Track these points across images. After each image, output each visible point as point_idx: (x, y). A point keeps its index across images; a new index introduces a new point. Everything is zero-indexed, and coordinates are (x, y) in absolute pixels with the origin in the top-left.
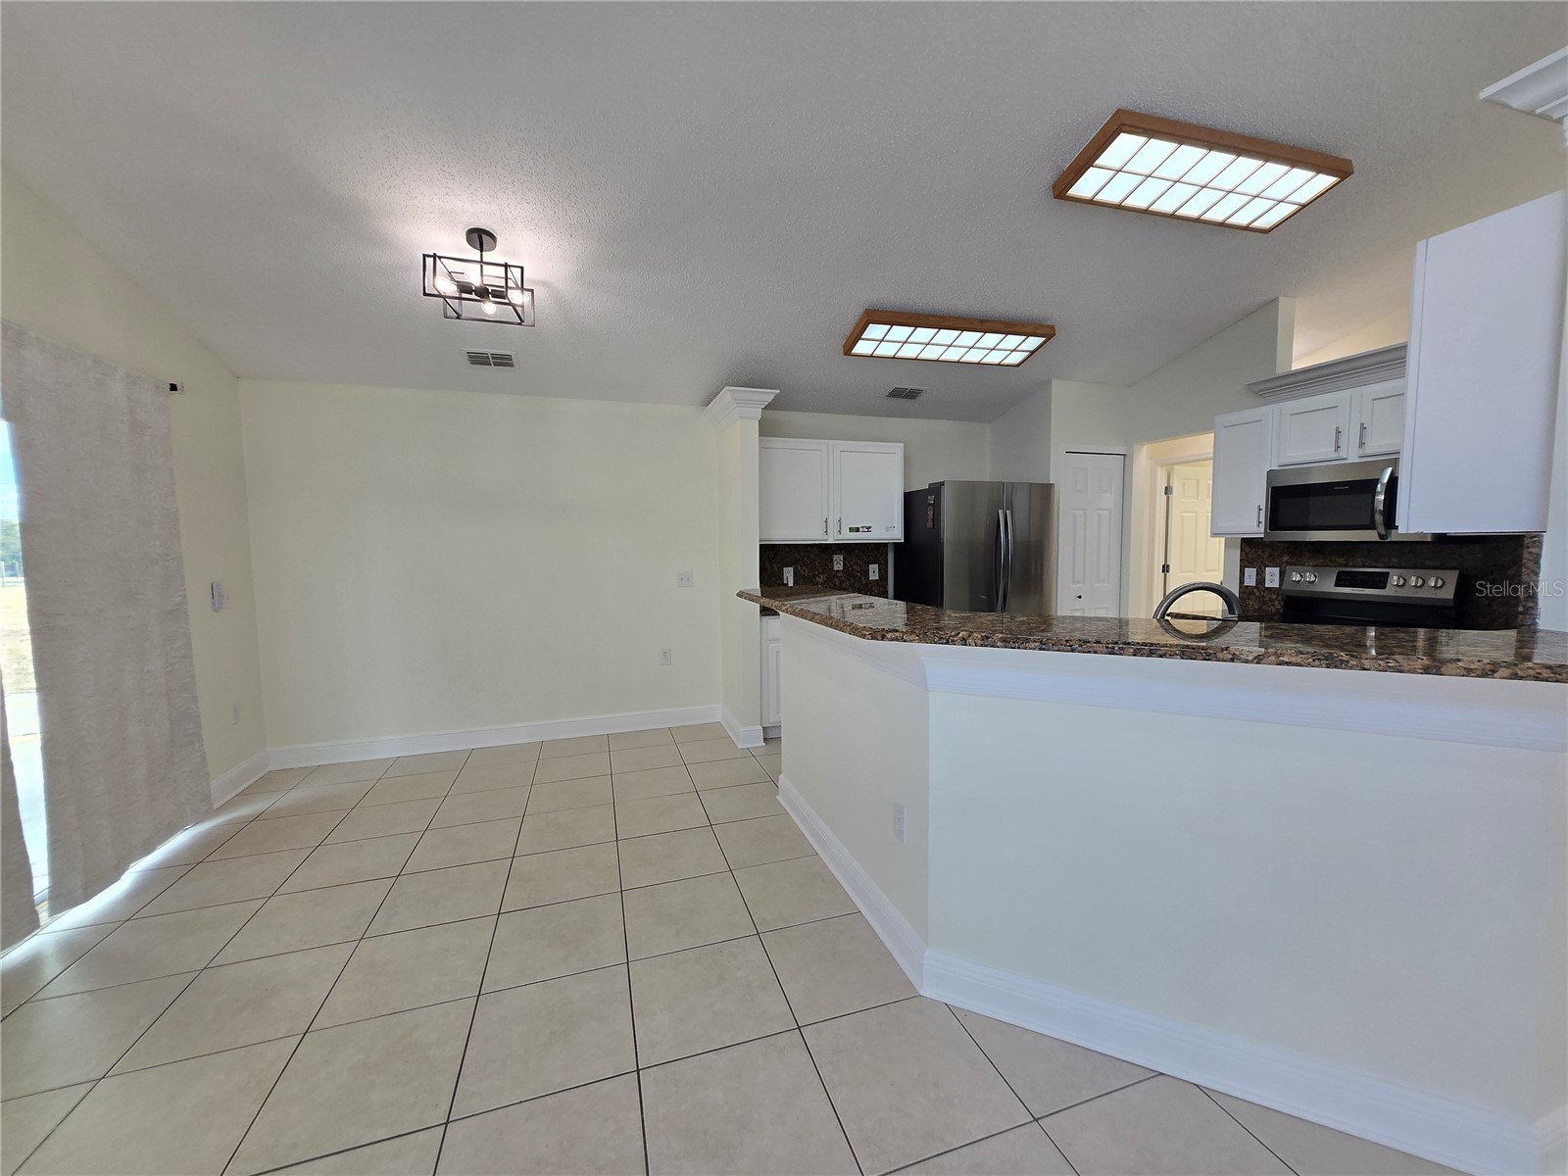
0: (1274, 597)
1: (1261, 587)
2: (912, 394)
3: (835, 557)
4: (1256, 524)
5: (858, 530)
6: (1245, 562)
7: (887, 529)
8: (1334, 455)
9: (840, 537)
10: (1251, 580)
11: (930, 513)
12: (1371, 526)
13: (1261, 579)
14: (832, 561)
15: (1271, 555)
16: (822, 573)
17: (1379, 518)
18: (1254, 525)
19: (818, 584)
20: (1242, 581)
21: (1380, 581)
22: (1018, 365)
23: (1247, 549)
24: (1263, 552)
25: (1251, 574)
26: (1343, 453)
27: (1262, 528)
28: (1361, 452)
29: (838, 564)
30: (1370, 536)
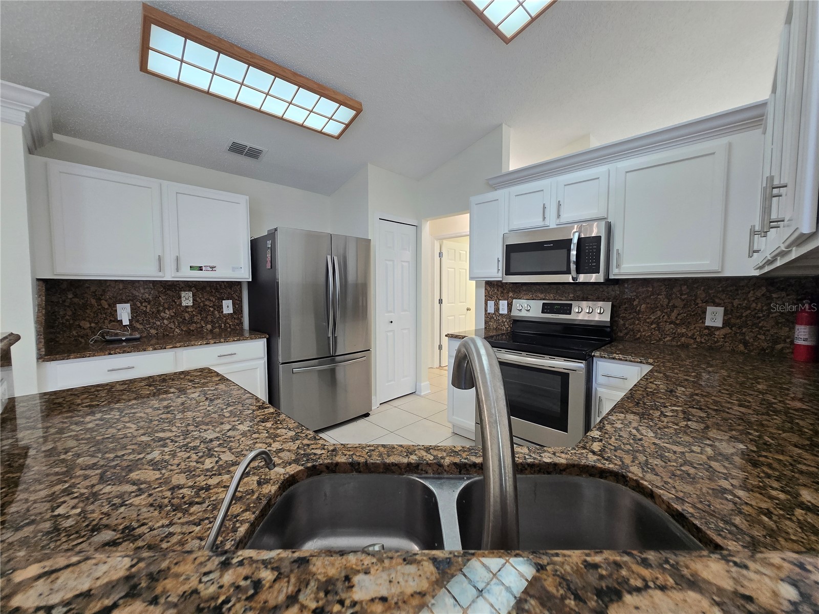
0: (504, 320)
1: (497, 313)
2: (254, 154)
3: (183, 294)
4: (496, 271)
5: (200, 269)
6: (488, 297)
7: (234, 269)
8: (542, 224)
9: (179, 274)
10: (491, 310)
11: (269, 256)
12: (568, 272)
13: (497, 309)
14: (180, 297)
15: (502, 293)
16: (169, 309)
17: (573, 267)
18: (496, 272)
19: (163, 319)
20: (486, 311)
21: (567, 309)
22: (338, 137)
23: (489, 289)
24: (498, 290)
25: (491, 304)
26: (547, 223)
27: (500, 274)
28: (558, 222)
29: (187, 299)
30: (568, 278)
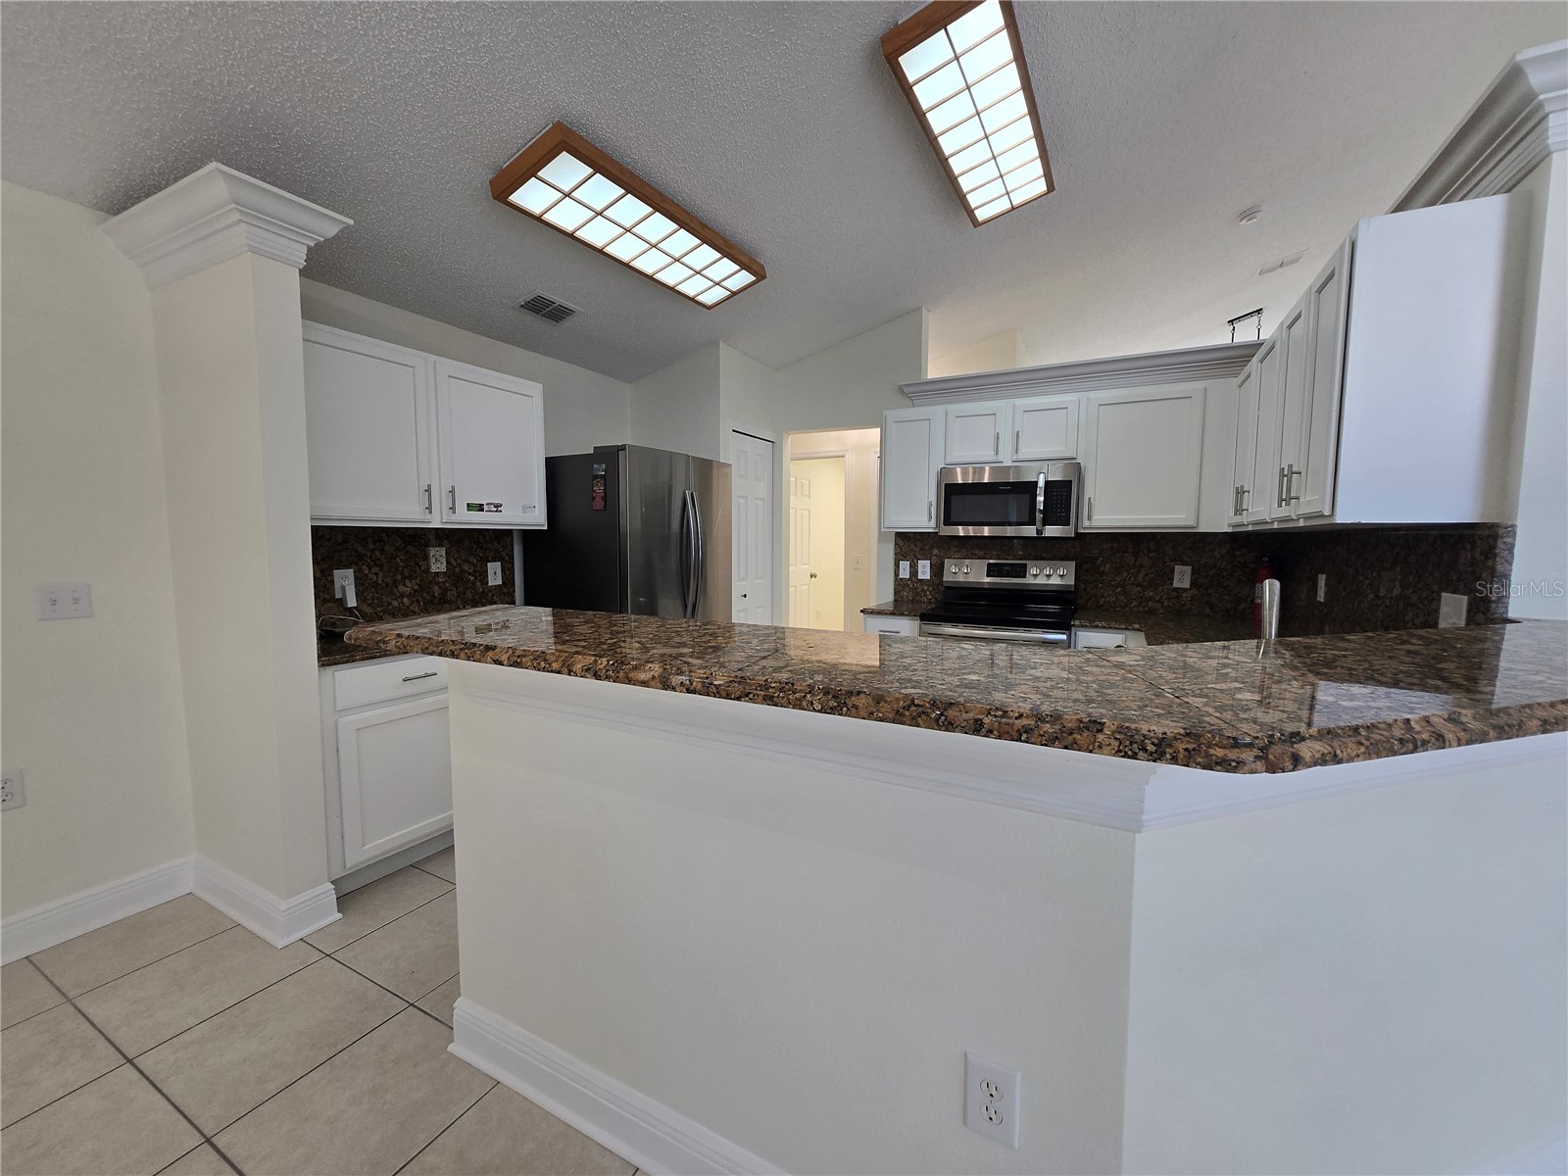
0: (925, 588)
1: (914, 579)
2: (555, 313)
3: (432, 551)
4: (927, 519)
5: (480, 508)
6: (900, 556)
7: (525, 508)
8: (994, 459)
9: (454, 518)
10: (905, 573)
11: (599, 489)
12: (1032, 522)
13: (914, 572)
14: (426, 558)
15: (922, 549)
16: (410, 578)
17: (1039, 516)
18: (922, 516)
19: (402, 596)
20: (896, 574)
21: (1021, 572)
22: (709, 308)
23: (901, 543)
24: (915, 546)
25: (905, 565)
26: (1000, 458)
27: (933, 523)
28: (1015, 458)
29: (438, 561)
30: (1030, 531)
